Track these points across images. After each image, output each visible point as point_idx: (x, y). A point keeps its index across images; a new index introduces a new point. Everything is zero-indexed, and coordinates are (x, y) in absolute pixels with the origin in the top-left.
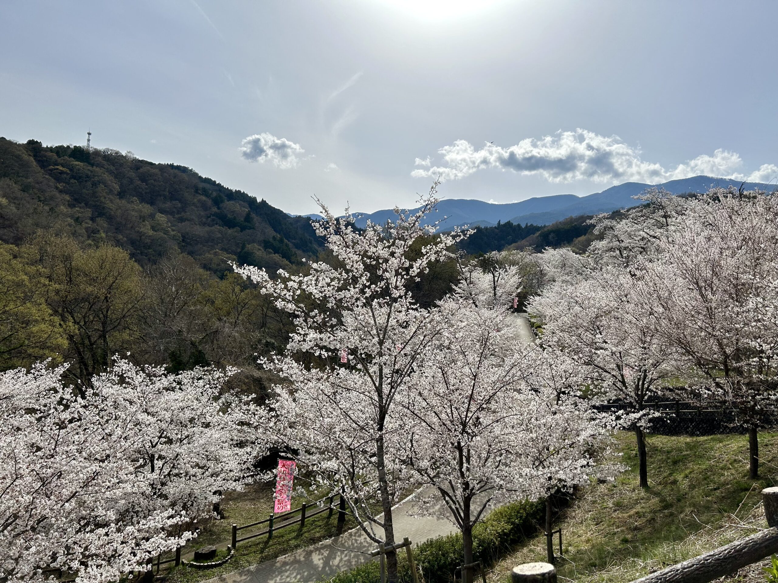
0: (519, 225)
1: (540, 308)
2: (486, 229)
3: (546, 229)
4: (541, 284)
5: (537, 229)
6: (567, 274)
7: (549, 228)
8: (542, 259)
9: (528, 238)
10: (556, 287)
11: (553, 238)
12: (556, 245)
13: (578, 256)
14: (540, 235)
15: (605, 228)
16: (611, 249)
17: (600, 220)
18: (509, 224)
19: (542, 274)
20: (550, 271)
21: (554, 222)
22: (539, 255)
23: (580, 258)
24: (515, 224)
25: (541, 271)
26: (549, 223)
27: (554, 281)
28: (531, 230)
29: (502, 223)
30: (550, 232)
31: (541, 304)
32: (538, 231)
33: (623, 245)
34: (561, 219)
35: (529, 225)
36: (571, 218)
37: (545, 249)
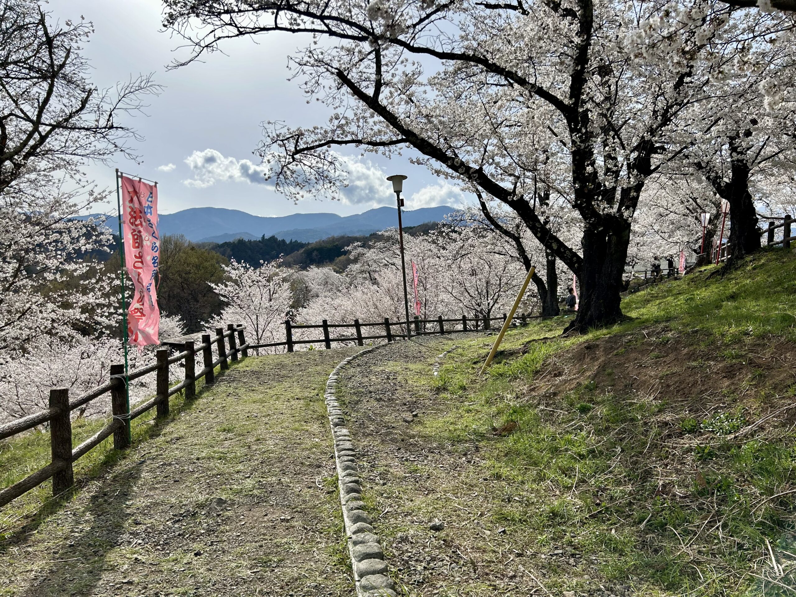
0: (283, 241)
1: (308, 317)
2: (250, 242)
3: (310, 247)
4: (306, 299)
5: (301, 245)
6: (329, 291)
7: (313, 246)
8: (307, 276)
9: (292, 255)
10: (320, 301)
11: (317, 256)
12: (319, 263)
13: (338, 275)
14: (304, 252)
15: (359, 254)
16: (362, 272)
17: (355, 248)
18: (273, 239)
19: (307, 290)
20: (314, 287)
21: (318, 240)
22: (305, 272)
23: (340, 276)
24: (280, 239)
25: (307, 287)
26: (313, 240)
27: (318, 296)
28: (295, 246)
29: (267, 237)
30: (313, 250)
31: (308, 314)
32: (302, 248)
33: (372, 268)
34: (324, 238)
35: (293, 241)
36: (333, 238)
37: (310, 268)
